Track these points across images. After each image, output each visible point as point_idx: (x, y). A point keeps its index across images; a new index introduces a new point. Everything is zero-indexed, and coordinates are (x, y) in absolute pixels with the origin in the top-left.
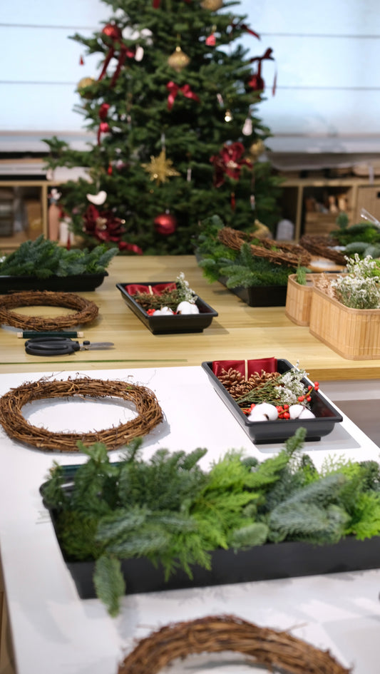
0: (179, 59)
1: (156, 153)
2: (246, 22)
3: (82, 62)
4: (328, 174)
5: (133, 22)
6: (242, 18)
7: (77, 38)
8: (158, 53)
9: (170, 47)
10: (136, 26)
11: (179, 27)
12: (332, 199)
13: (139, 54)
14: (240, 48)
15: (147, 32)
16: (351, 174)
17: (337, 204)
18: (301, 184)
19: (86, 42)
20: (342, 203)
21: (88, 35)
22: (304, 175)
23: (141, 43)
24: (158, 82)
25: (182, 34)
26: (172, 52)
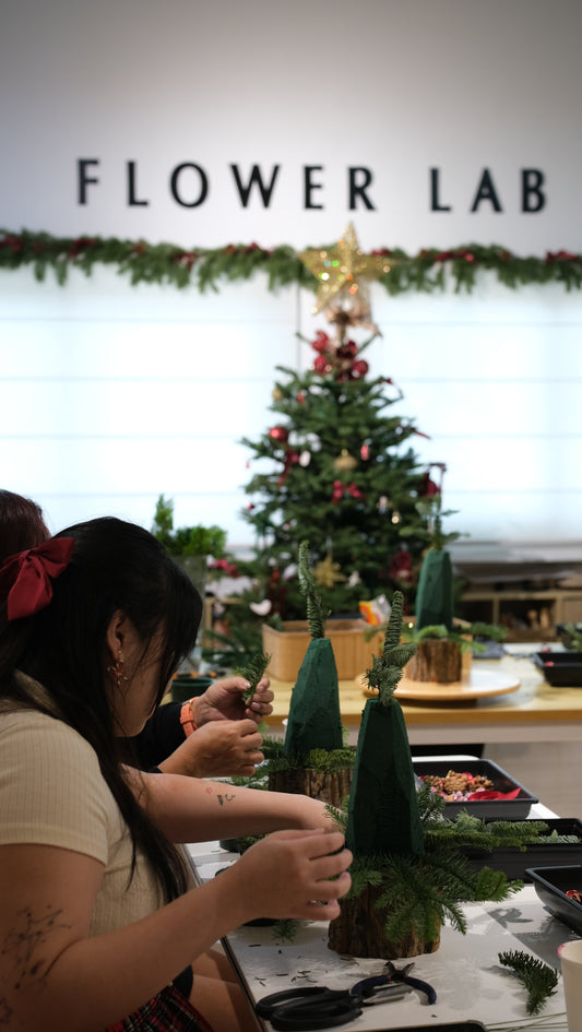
0: (345, 462)
1: (323, 557)
2: (414, 425)
3: (248, 466)
4: (527, 586)
5: (299, 428)
6: (411, 420)
7: (245, 442)
8: (325, 457)
9: (335, 450)
10: (303, 431)
11: (344, 431)
12: (533, 614)
13: (305, 459)
14: (411, 451)
15: (312, 437)
16: (556, 585)
17: (539, 620)
18: (496, 597)
19: (253, 446)
20: (545, 619)
21: (257, 440)
22: (499, 587)
23: (307, 447)
24: (324, 484)
25: (348, 438)
26: (338, 455)
